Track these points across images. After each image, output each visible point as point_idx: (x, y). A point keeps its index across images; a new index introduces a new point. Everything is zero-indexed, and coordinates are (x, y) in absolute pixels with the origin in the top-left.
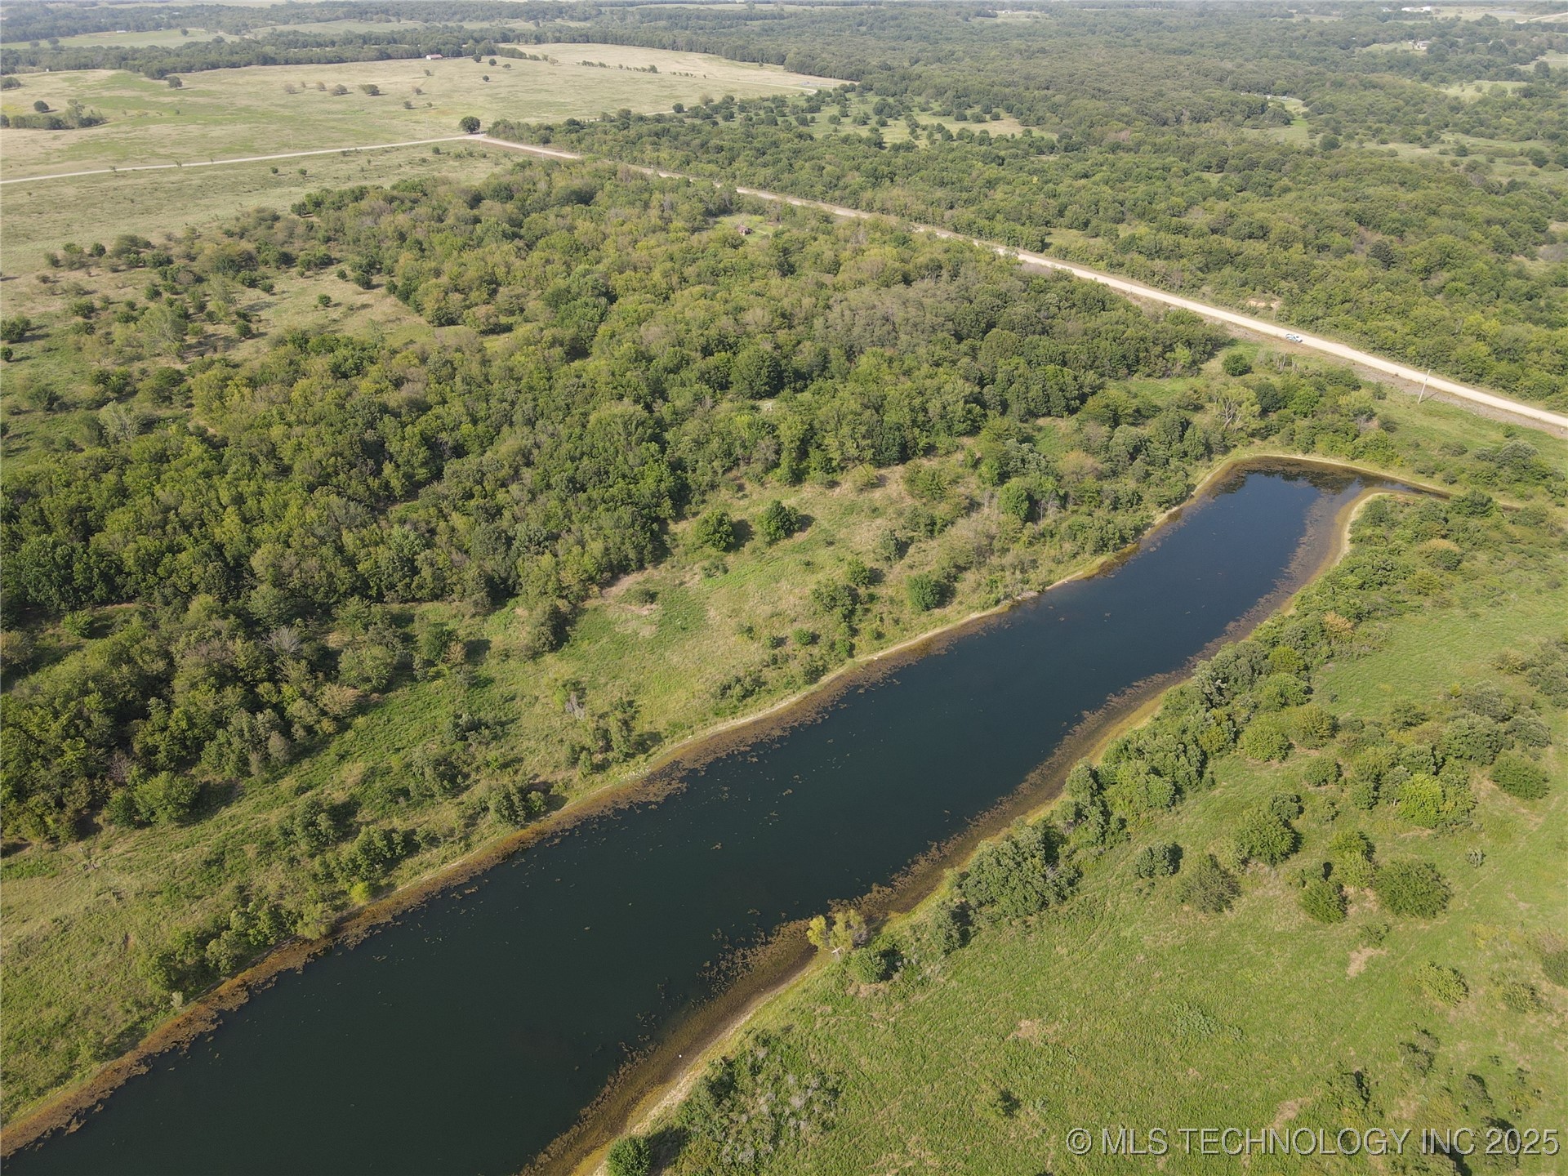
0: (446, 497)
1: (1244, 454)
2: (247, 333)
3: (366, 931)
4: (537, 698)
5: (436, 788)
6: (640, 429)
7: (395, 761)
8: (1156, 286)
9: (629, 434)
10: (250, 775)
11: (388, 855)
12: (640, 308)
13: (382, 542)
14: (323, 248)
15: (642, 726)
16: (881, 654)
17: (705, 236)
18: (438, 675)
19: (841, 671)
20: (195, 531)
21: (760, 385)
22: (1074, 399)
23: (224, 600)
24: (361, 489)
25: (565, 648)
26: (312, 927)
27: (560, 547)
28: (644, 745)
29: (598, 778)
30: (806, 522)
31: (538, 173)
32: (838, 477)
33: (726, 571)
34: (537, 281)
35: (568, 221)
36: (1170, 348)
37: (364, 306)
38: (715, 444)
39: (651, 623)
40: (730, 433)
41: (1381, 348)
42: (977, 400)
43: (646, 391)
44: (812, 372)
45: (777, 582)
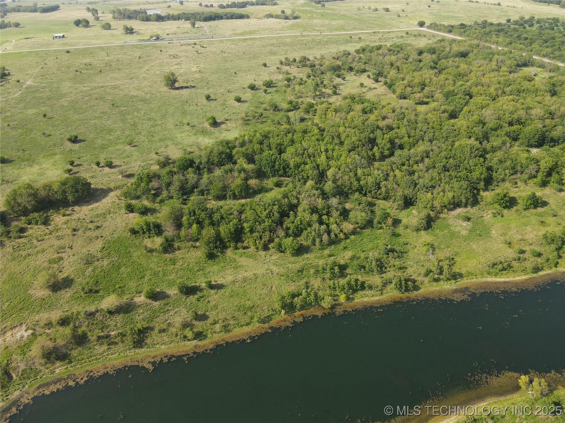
0: (395, 163)
2: (335, 93)
3: (343, 311)
4: (416, 246)
5: (375, 269)
6: (477, 152)
7: (363, 255)
9: (472, 153)
10: (315, 245)
11: (355, 288)
12: (483, 102)
13: (370, 175)
14: (363, 66)
15: (456, 269)
17: (516, 75)
18: (381, 228)
19: (549, 272)
20: (312, 158)
21: (532, 142)
23: (316, 184)
24: (365, 154)
25: (430, 230)
26: (327, 303)
27: (435, 191)
28: (455, 277)
29: (435, 284)
30: (545, 204)
31: (447, 44)
32: (564, 188)
33: (503, 216)
34: (441, 86)
35: (457, 64)
37: (375, 88)
38: (508, 163)
39: (467, 230)
40: (516, 160)
43: (481, 136)
44: (559, 139)
45: (526, 226)
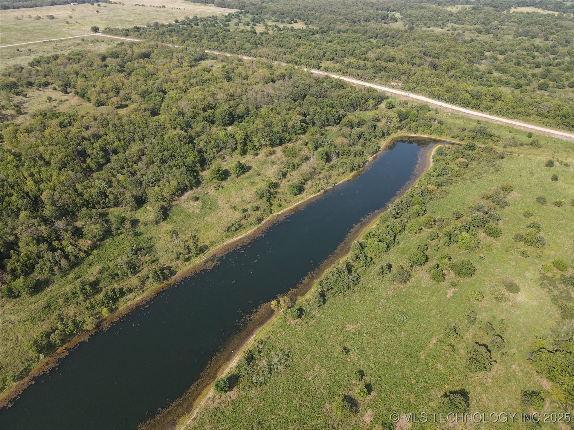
0: (114, 169)
1: (396, 135)
2: (20, 113)
3: (110, 325)
4: (160, 238)
5: (128, 272)
6: (185, 139)
7: (111, 265)
8: (359, 79)
9: (181, 141)
10: (55, 275)
11: (114, 297)
12: (177, 96)
13: (92, 187)
14: (44, 78)
15: (201, 244)
16: (281, 212)
17: (196, 68)
18: (121, 233)
19: (268, 219)
20: (16, 188)
21: (226, 121)
22: (337, 119)
23: (33, 212)
24: (79, 168)
25: (168, 219)
26: (89, 325)
27: (161, 183)
28: (202, 250)
29: (187, 263)
30: (249, 168)
31: (127, 47)
32: (259, 152)
33: (223, 188)
34: (134, 87)
35: (143, 65)
36: (367, 100)
37: (66, 100)
38: (213, 143)
39: (199, 208)
40: (218, 138)
41: (436, 97)
42: (304, 121)
43: (184, 125)
44: (244, 115)
45: (242, 190)
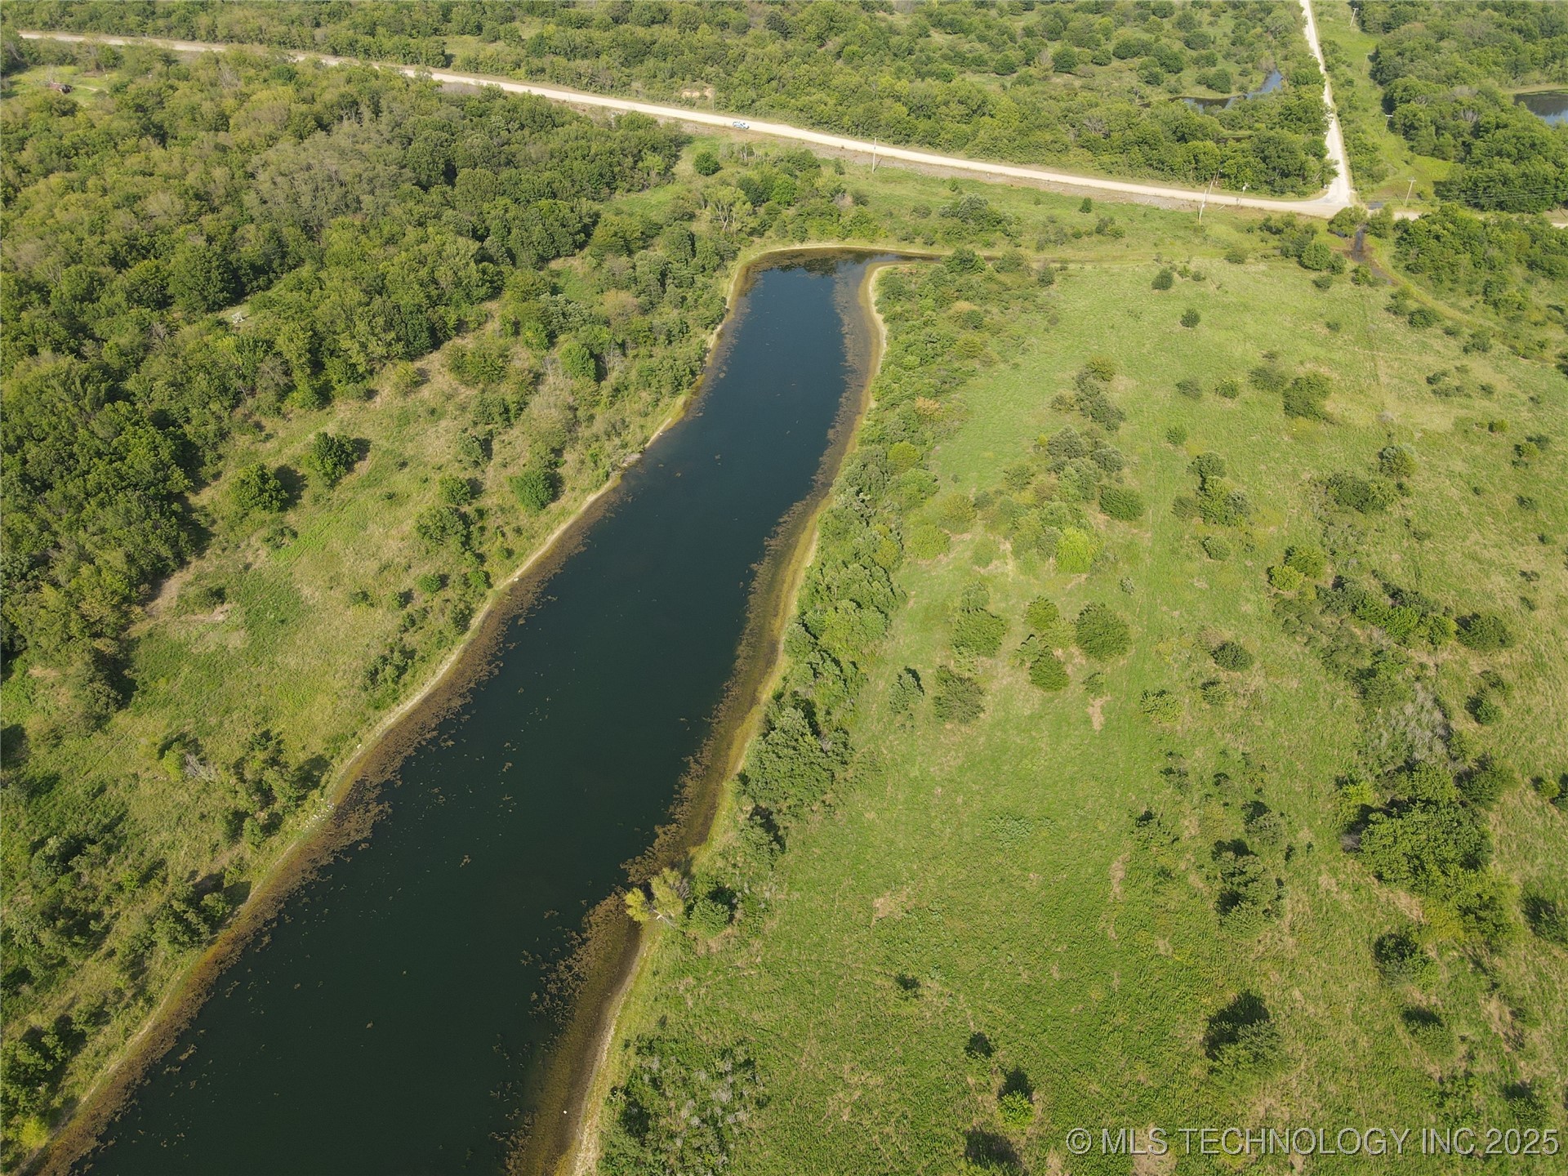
4: (135, 776)
6: (90, 389)
8: (585, 89)
9: (78, 397)
15: (296, 757)
16: (519, 572)
17: (14, 104)
19: (487, 606)
21: (213, 293)
22: (578, 232)
25: (137, 698)
27: (60, 572)
28: (309, 777)
29: (275, 841)
30: (362, 447)
32: (372, 384)
33: (295, 535)
36: (638, 157)
38: (201, 382)
39: (237, 628)
40: (215, 364)
41: (819, 123)
42: (482, 257)
43: (64, 333)
44: (271, 261)
45: (365, 529)
